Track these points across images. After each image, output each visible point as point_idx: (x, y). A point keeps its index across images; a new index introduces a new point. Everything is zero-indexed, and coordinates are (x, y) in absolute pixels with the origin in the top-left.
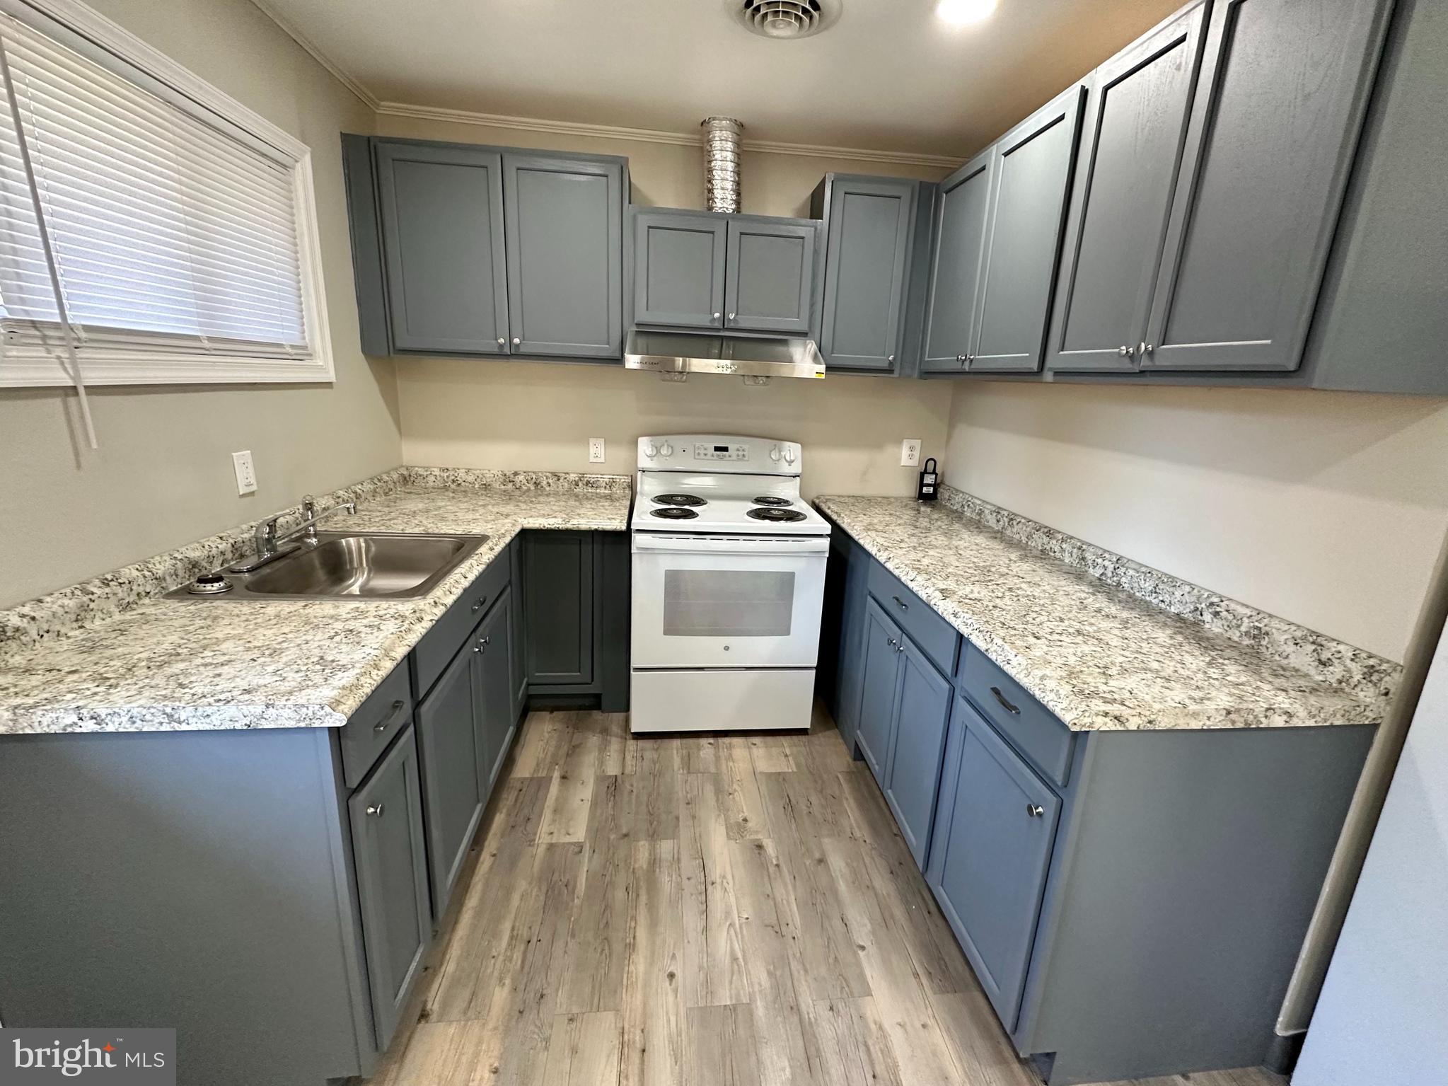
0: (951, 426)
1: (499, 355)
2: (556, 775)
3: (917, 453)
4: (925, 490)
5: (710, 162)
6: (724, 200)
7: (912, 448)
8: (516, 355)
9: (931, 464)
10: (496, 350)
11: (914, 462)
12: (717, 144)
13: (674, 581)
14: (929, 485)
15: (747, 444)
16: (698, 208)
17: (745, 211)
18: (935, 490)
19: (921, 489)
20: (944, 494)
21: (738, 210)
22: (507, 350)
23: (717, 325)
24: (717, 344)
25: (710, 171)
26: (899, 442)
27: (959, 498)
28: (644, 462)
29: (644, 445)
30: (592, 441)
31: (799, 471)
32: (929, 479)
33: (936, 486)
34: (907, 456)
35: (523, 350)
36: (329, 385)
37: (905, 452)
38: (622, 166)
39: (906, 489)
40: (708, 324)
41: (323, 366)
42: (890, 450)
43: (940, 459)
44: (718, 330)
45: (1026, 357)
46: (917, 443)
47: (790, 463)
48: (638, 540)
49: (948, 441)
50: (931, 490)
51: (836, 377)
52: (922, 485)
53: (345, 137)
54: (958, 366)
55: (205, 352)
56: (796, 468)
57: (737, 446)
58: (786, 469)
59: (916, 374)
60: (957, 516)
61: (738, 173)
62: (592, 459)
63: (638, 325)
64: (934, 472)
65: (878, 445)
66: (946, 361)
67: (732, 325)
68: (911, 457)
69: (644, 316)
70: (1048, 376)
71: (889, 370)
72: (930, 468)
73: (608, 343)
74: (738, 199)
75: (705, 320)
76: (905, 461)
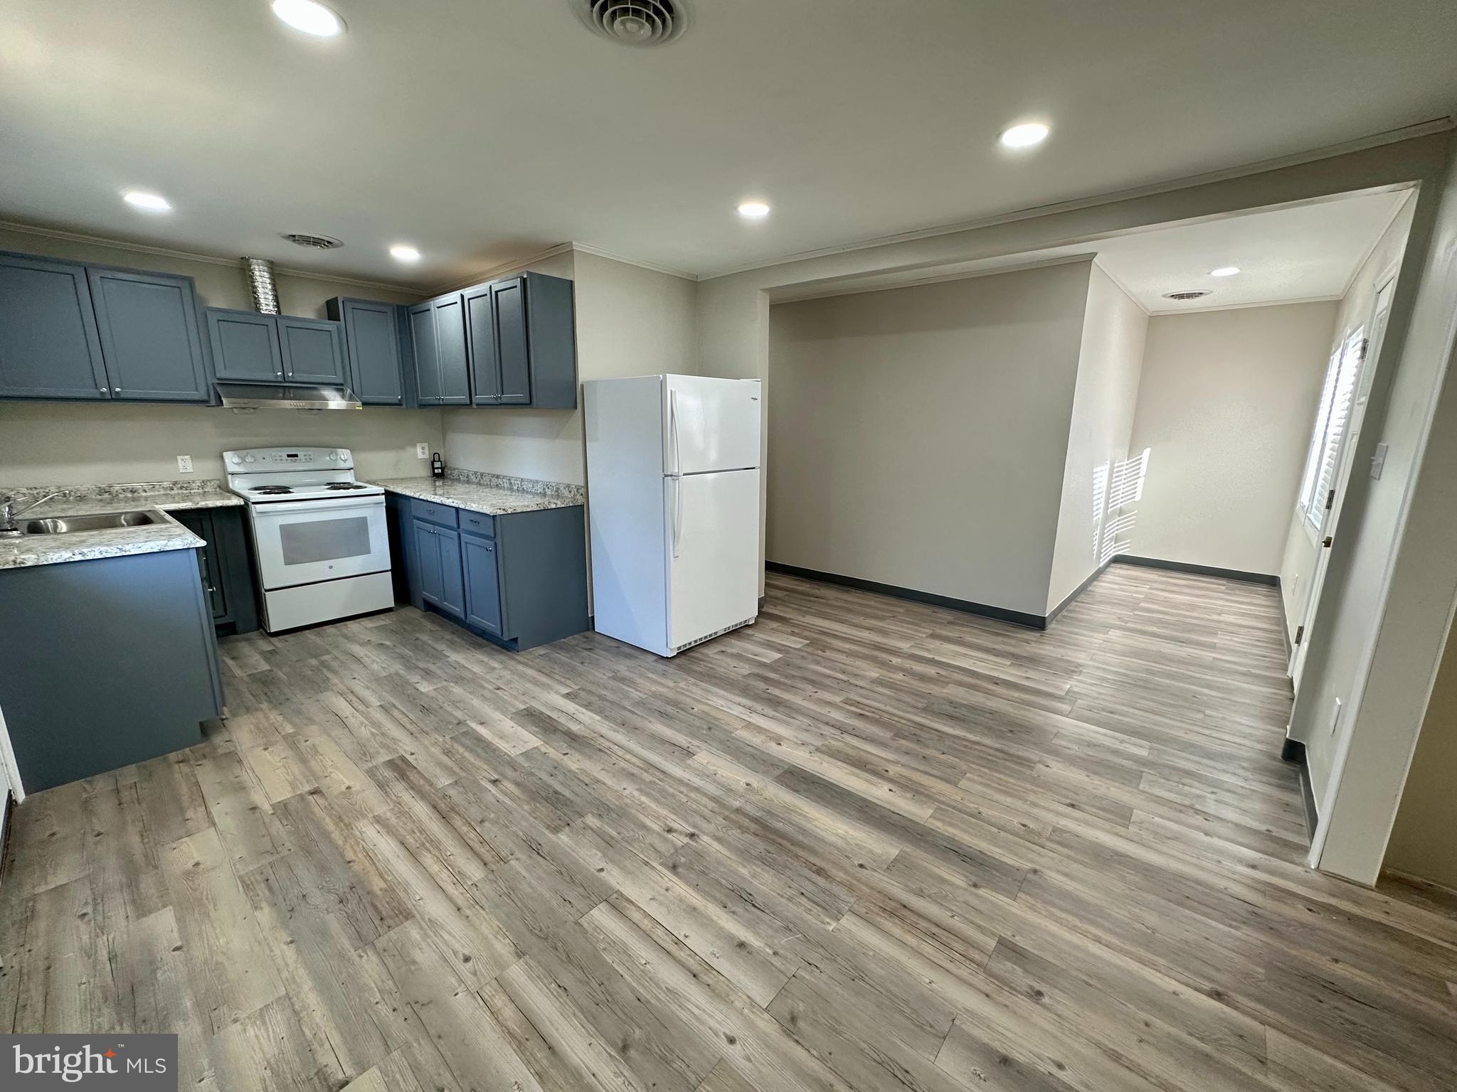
0: (444, 433)
1: (102, 399)
3: (427, 451)
4: (436, 471)
5: (254, 282)
6: (267, 304)
7: (423, 448)
8: (117, 399)
9: (436, 456)
10: (98, 396)
11: (426, 456)
12: (257, 273)
13: (286, 530)
14: (438, 468)
15: (310, 451)
16: (247, 310)
17: (284, 313)
19: (434, 471)
20: (447, 472)
21: (279, 312)
22: (108, 396)
23: (280, 379)
24: (281, 390)
25: (255, 287)
26: (414, 445)
27: (456, 472)
28: (233, 469)
29: (230, 457)
30: (179, 458)
31: (352, 466)
33: (443, 468)
34: (421, 452)
35: (122, 396)
37: (419, 450)
38: (191, 282)
39: (425, 472)
40: (273, 379)
42: (410, 450)
43: (441, 452)
44: (281, 382)
45: (463, 398)
46: (426, 445)
47: (346, 461)
48: (255, 510)
49: (444, 443)
50: (440, 471)
52: (434, 469)
54: (437, 402)
56: (350, 464)
57: (304, 453)
58: (343, 465)
59: (416, 406)
60: (458, 480)
61: (275, 289)
62: (184, 471)
63: (218, 379)
64: (439, 460)
65: (402, 448)
66: (430, 399)
67: (291, 379)
68: (423, 453)
69: (223, 373)
70: (474, 406)
71: (400, 404)
72: (437, 458)
73: (197, 390)
74: (278, 306)
75: (270, 376)
76: (420, 456)
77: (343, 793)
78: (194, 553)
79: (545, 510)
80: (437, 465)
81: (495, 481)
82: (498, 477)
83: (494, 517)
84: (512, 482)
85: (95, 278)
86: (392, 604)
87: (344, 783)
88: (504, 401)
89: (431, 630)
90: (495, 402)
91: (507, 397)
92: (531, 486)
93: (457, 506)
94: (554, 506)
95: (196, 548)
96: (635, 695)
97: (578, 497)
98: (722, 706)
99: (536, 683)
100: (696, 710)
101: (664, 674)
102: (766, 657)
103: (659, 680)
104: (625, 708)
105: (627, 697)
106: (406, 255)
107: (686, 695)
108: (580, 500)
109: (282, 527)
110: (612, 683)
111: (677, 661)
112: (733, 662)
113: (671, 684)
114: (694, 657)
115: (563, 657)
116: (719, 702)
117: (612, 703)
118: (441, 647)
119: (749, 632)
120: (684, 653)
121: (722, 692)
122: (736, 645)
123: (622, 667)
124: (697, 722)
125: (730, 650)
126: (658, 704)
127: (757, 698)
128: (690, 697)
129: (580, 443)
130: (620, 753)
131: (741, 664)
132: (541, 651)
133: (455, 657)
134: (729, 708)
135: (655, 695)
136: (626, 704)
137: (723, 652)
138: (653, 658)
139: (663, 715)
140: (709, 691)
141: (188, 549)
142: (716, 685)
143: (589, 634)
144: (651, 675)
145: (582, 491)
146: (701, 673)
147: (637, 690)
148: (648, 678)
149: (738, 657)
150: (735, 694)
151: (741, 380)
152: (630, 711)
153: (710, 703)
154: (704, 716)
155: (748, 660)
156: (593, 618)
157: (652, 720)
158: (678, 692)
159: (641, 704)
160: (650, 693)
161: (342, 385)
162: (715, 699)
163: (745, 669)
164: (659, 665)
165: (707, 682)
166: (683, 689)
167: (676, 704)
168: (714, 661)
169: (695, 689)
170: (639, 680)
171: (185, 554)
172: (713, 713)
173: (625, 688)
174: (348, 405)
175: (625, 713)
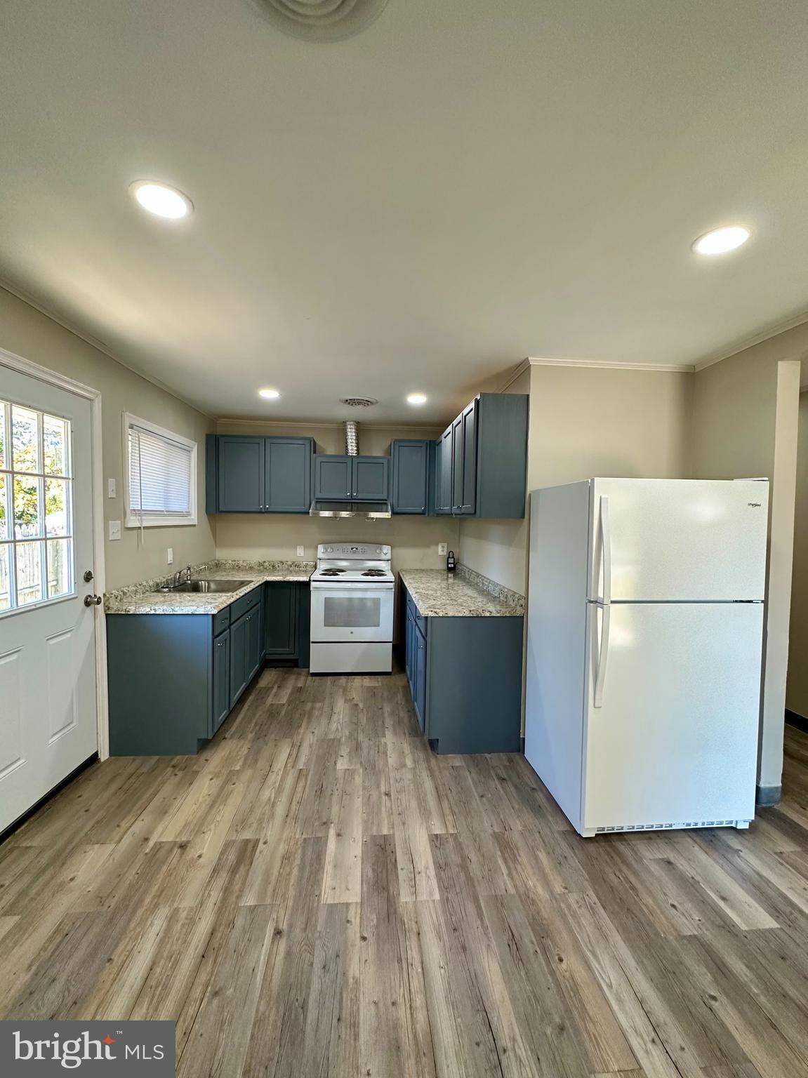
0: (460, 536)
1: (260, 512)
2: (276, 686)
3: (445, 549)
4: (450, 566)
5: (347, 436)
6: (352, 450)
7: (443, 547)
8: (267, 512)
9: (451, 553)
10: (259, 510)
11: (444, 553)
12: (349, 430)
13: (328, 601)
14: (451, 563)
15: (366, 547)
16: (339, 454)
17: (362, 454)
18: (455, 566)
19: (448, 565)
20: (457, 568)
21: (358, 453)
22: (263, 510)
24: (349, 505)
25: (346, 439)
26: (437, 544)
27: (462, 570)
28: (320, 555)
29: (321, 548)
30: (298, 547)
31: (390, 558)
32: (451, 561)
33: (454, 564)
35: (270, 510)
36: (194, 526)
37: (440, 549)
38: (310, 441)
39: (443, 566)
40: (344, 497)
41: (193, 519)
42: (433, 548)
43: (457, 550)
44: (348, 500)
46: (445, 545)
47: (386, 554)
48: (313, 584)
49: (458, 544)
51: (397, 517)
52: (448, 563)
53: (207, 435)
55: (165, 515)
56: (388, 557)
57: (362, 547)
58: (384, 557)
59: (435, 515)
61: (357, 440)
62: (298, 555)
63: (317, 499)
64: (453, 557)
65: (427, 546)
66: (440, 509)
67: (355, 498)
69: (319, 495)
71: (423, 513)
72: (451, 556)
73: (304, 506)
74: (358, 450)
76: (440, 553)
78: (211, 617)
83: (426, 618)
92: (492, 589)
94: (487, 614)
96: (505, 883)
97: (518, 608)
98: (610, 986)
100: (564, 966)
101: (559, 864)
102: (740, 914)
103: (547, 870)
104: (476, 899)
105: (491, 880)
106: (417, 400)
107: (566, 923)
108: (519, 612)
109: (326, 599)
110: (491, 846)
111: (591, 848)
112: (673, 894)
113: (558, 889)
114: (619, 854)
116: (608, 973)
117: (469, 879)
119: (734, 842)
120: (605, 838)
121: (624, 951)
122: (699, 862)
123: (519, 824)
124: (551, 999)
125: (682, 864)
126: (518, 919)
127: (682, 1007)
128: (571, 932)
130: (416, 984)
131: (689, 905)
134: (619, 1000)
135: (527, 899)
136: (482, 892)
137: (669, 863)
138: (563, 827)
139: (514, 945)
140: (606, 938)
141: (208, 614)
142: (623, 930)
143: (516, 756)
144: (542, 856)
145: (522, 601)
146: (612, 888)
147: (510, 874)
148: (536, 858)
149: (690, 887)
150: (645, 972)
152: (479, 908)
153: (594, 964)
154: (569, 993)
155: (703, 902)
156: (524, 738)
157: (494, 943)
158: (560, 911)
159: (499, 902)
160: (522, 890)
162: (605, 960)
163: (689, 921)
164: (563, 844)
165: (612, 914)
166: (569, 907)
167: (543, 933)
168: (644, 876)
169: (586, 921)
170: (524, 858)
172: (587, 993)
173: (500, 861)
175: (470, 907)
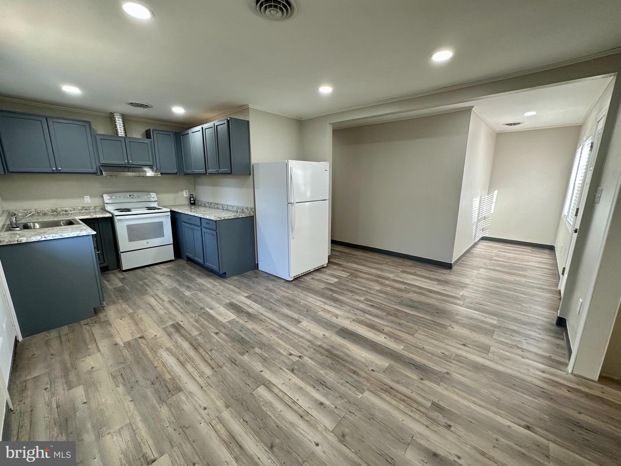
0: (195, 186)
1: (53, 173)
3: (188, 193)
4: (192, 202)
5: (116, 123)
6: (121, 132)
7: (186, 192)
8: (60, 172)
9: (192, 195)
10: (52, 171)
11: (187, 195)
12: (117, 119)
13: (129, 228)
14: (192, 201)
15: (139, 194)
16: (112, 134)
17: (128, 136)
19: (191, 202)
20: (196, 202)
21: (126, 135)
22: (56, 171)
23: (126, 164)
24: (127, 168)
25: (116, 125)
26: (182, 191)
27: (200, 202)
28: (107, 201)
29: (105, 196)
30: (85, 197)
33: (194, 201)
34: (185, 194)
35: (62, 171)
37: (184, 193)
38: (89, 123)
39: (187, 202)
42: (180, 193)
43: (194, 194)
44: (127, 165)
45: (203, 171)
46: (187, 191)
48: (116, 218)
49: (195, 190)
50: (193, 202)
51: (165, 176)
54: (192, 173)
56: (155, 199)
57: (136, 195)
58: (153, 200)
59: (183, 175)
60: (201, 206)
61: (124, 126)
62: (86, 202)
63: (101, 164)
64: (193, 197)
66: (189, 171)
67: (131, 164)
68: (186, 194)
69: (103, 162)
70: (208, 174)
71: (176, 174)
72: (192, 197)
73: (92, 169)
74: (125, 133)
75: (123, 163)
76: (185, 195)
77: (153, 338)
78: (91, 236)
79: (237, 218)
80: (192, 199)
81: (216, 206)
82: (217, 204)
83: (216, 221)
84: (224, 206)
85: (50, 123)
86: (173, 258)
87: (154, 334)
88: (220, 172)
89: (190, 269)
90: (216, 172)
91: (221, 170)
92: (231, 208)
93: (200, 216)
94: (241, 217)
95: (92, 235)
96: (276, 297)
97: (251, 212)
98: (313, 301)
99: (234, 292)
100: (301, 303)
101: (288, 288)
102: (331, 281)
103: (286, 290)
104: (271, 302)
105: (272, 298)
106: (179, 111)
107: (297, 297)
108: (252, 214)
109: (127, 226)
110: (266, 292)
111: (294, 282)
112: (317, 283)
113: (291, 292)
114: (301, 281)
115: (245, 281)
116: (311, 300)
117: (266, 300)
118: (194, 276)
119: (324, 270)
120: (297, 279)
121: (312, 295)
122: (318, 276)
123: (270, 285)
124: (302, 308)
125: (316, 278)
126: (285, 301)
127: (328, 298)
128: (299, 298)
129: (252, 189)
130: (269, 321)
131: (321, 283)
132: (236, 278)
133: (200, 280)
134: (316, 302)
135: (284, 297)
136: (272, 301)
137: (313, 278)
138: (283, 281)
139: (287, 305)
140: (307, 295)
141: (89, 235)
142: (310, 293)
143: (256, 271)
144: (282, 288)
145: (253, 210)
146: (303, 287)
147: (276, 295)
148: (281, 289)
149: (320, 280)
150: (318, 296)
151: (321, 162)
152: (274, 303)
153: (308, 300)
154: (305, 306)
155: (323, 282)
156: (258, 264)
157: (283, 307)
158: (294, 295)
159: (278, 300)
160: (282, 296)
161: (152, 166)
162: (309, 298)
163: (323, 286)
164: (286, 284)
165: (306, 291)
166: (296, 294)
167: (293, 301)
168: (309, 282)
169: (301, 295)
170: (278, 291)
171: (87, 237)
172: (309, 304)
173: (272, 294)
174: (155, 174)
175: (271, 304)
